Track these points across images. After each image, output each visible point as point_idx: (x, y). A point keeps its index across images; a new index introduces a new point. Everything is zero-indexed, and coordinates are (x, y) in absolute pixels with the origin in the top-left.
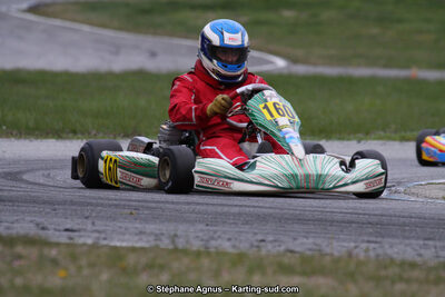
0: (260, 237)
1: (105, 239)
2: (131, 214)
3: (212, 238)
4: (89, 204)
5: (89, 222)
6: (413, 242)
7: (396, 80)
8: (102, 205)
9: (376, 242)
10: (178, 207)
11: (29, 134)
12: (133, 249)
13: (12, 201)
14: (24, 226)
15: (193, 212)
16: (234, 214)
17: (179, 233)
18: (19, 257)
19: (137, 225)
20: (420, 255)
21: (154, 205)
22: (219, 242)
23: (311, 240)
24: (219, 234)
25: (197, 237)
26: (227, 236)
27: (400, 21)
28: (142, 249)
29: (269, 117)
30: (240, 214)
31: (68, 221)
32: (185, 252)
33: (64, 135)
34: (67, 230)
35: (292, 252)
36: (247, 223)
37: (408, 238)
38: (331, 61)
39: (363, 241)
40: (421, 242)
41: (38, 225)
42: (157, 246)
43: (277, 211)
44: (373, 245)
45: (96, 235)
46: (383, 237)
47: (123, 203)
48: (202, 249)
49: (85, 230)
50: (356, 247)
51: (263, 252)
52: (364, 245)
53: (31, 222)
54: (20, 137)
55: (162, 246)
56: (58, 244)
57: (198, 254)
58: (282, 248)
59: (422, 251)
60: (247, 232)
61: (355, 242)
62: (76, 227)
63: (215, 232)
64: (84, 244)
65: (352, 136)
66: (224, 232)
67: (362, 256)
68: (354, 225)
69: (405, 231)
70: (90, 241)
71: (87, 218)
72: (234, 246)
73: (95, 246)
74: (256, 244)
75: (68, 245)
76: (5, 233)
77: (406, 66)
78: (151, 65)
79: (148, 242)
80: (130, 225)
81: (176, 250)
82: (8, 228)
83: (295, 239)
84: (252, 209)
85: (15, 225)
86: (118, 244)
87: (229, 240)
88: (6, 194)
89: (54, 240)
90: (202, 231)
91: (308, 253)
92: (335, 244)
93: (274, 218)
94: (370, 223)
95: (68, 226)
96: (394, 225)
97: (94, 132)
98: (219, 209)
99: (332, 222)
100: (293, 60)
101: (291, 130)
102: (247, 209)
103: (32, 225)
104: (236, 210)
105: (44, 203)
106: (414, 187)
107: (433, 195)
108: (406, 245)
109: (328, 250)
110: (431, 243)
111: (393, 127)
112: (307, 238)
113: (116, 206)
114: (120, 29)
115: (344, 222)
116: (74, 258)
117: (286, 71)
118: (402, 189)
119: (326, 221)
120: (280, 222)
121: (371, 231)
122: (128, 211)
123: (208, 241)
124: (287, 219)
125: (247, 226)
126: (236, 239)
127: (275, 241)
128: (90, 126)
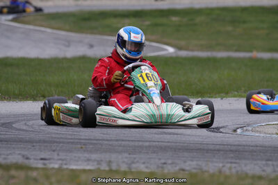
0: (163, 161)
1: (66, 164)
2: (82, 148)
3: (133, 163)
4: (55, 142)
5: (56, 153)
6: (259, 162)
7: (244, 59)
8: (63, 143)
9: (235, 163)
10: (111, 143)
11: (16, 98)
12: (84, 171)
13: (7, 141)
14: (15, 157)
15: (120, 146)
16: (146, 147)
17: (112, 160)
18: (13, 177)
19: (85, 155)
20: (264, 171)
21: (95, 142)
22: (137, 164)
23: (195, 163)
24: (136, 161)
25: (124, 162)
26: (142, 161)
27: (244, 22)
28: (90, 170)
29: (142, 82)
30: (150, 146)
31: (42, 153)
32: (117, 172)
33: (38, 98)
34: (42, 159)
35: (183, 170)
36: (154, 152)
37: (255, 160)
38: (202, 48)
39: (228, 163)
40: (264, 162)
41: (23, 156)
42: (99, 169)
43: (173, 144)
44: (234, 165)
45: (60, 162)
46: (240, 159)
47: (76, 141)
48: (127, 170)
49: (53, 159)
50: (223, 166)
51: (166, 171)
52: (229, 165)
53: (19, 154)
54: (10, 100)
55: (102, 168)
56: (36, 169)
57: (125, 174)
58: (178, 168)
59: (265, 168)
60: (154, 158)
61: (223, 163)
62: (47, 157)
63: (135, 158)
64: (53, 168)
65: (217, 95)
66: (141, 158)
67: (228, 172)
68: (222, 152)
69: (253, 155)
70: (56, 166)
71: (54, 151)
72: (147, 167)
73: (60, 169)
74: (160, 165)
75: (43, 169)
76: (3, 162)
77: (251, 51)
78: (90, 53)
79: (93, 165)
80: (81, 155)
81: (111, 171)
82: (5, 159)
83: (185, 162)
84: (157, 143)
85: (9, 157)
86: (74, 167)
87: (144, 163)
88: (3, 136)
89: (34, 166)
90: (126, 158)
91: (194, 171)
92: (210, 164)
93: (171, 149)
94: (231, 151)
95: (43, 157)
96: (246, 151)
98: (136, 144)
99: (208, 151)
100: (179, 48)
101: (155, 89)
102: (154, 144)
103: (20, 156)
104: (147, 144)
105: (27, 142)
106: (257, 127)
107: (270, 132)
108: (255, 164)
109: (205, 168)
110: (270, 163)
111: (243, 89)
112: (192, 161)
113: (72, 143)
114: (70, 31)
115: (215, 150)
116: (47, 177)
117: (174, 55)
118: (250, 128)
119: (204, 150)
120: (175, 151)
121: (232, 155)
122: (79, 146)
123: (130, 164)
124: (180, 149)
125: (155, 154)
126: (148, 163)
127: (172, 163)
128: (54, 92)
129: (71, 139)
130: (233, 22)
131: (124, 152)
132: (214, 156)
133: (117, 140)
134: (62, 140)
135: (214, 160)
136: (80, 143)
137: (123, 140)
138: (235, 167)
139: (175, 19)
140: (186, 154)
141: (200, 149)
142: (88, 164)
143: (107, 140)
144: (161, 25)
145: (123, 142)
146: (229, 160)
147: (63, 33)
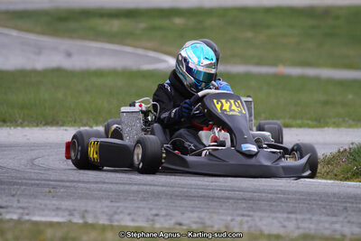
0: (154, 212)
1: (28, 214)
2: (50, 192)
3: (115, 213)
4: (15, 184)
5: (16, 199)
6: (278, 215)
7: (267, 75)
8: (26, 184)
9: (248, 216)
10: (88, 186)
12: (51, 224)
15: (100, 190)
16: (133, 192)
17: (89, 209)
19: (54, 202)
20: (284, 227)
21: (68, 184)
22: (121, 216)
23: (195, 215)
24: (121, 209)
25: (103, 212)
26: (128, 212)
27: (268, 27)
28: (59, 223)
30: (138, 192)
32: (93, 226)
35: (180, 224)
36: (144, 199)
37: (274, 212)
39: (238, 215)
40: (285, 215)
42: (70, 221)
43: (169, 189)
44: (246, 218)
45: (21, 211)
46: (254, 211)
47: (43, 182)
48: (107, 223)
49: (11, 207)
50: (232, 220)
51: (158, 226)
52: (239, 219)
55: (74, 220)
57: (104, 228)
58: (173, 222)
59: (286, 223)
60: (144, 208)
61: (232, 215)
62: (4, 204)
63: (118, 207)
64: (12, 219)
66: (126, 208)
68: (231, 201)
69: (272, 205)
70: (15, 217)
71: (13, 196)
72: (133, 220)
73: (19, 222)
74: (151, 218)
77: (274, 64)
78: (67, 64)
79: (63, 217)
80: (48, 202)
81: (86, 224)
83: (183, 214)
84: (148, 187)
86: (36, 218)
87: (129, 214)
90: (107, 207)
91: (194, 227)
92: (216, 217)
93: (166, 195)
94: (244, 199)
96: (263, 200)
97: (20, 121)
98: (122, 187)
99: (213, 198)
102: (145, 187)
104: (135, 188)
108: (274, 218)
109: (208, 223)
110: (293, 216)
112: (192, 212)
113: (38, 185)
114: (43, 33)
115: (222, 198)
119: (209, 197)
120: (171, 198)
121: (244, 205)
122: (47, 190)
123: (112, 216)
124: (177, 196)
125: (144, 202)
126: (135, 214)
127: (167, 215)
128: (17, 116)
129: (38, 180)
130: (255, 26)
131: (106, 199)
132: (221, 206)
133: (97, 183)
134: (24, 181)
135: (221, 211)
136: (49, 185)
137: (104, 183)
138: (247, 222)
139: (178, 21)
140: (185, 203)
141: (204, 197)
142: (57, 215)
143: (83, 182)
144: (161, 28)
145: (105, 186)
146: (241, 212)
147: (32, 37)
